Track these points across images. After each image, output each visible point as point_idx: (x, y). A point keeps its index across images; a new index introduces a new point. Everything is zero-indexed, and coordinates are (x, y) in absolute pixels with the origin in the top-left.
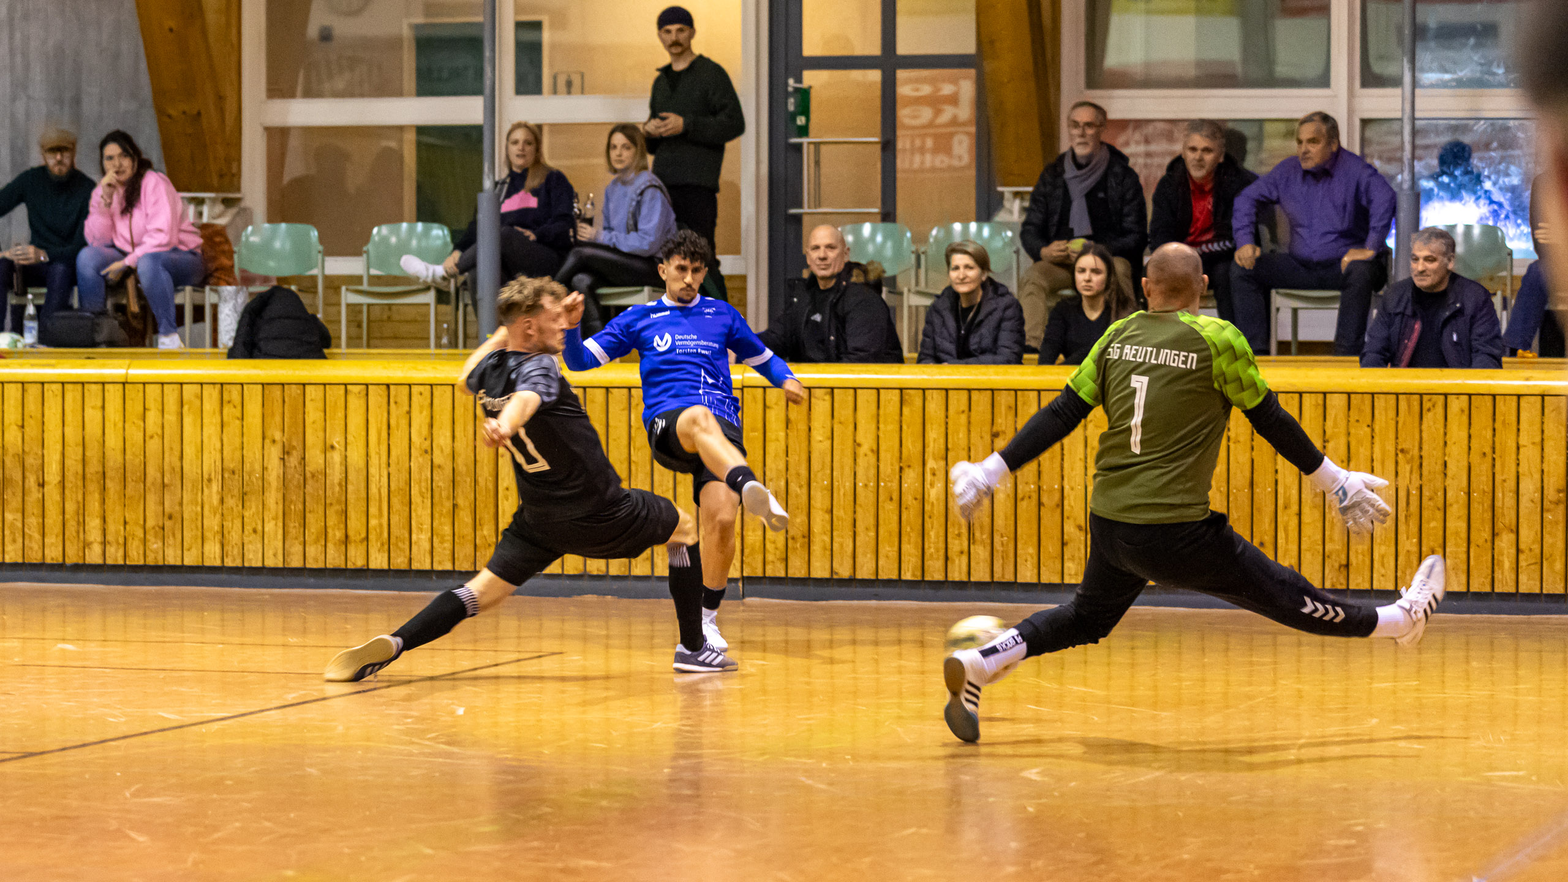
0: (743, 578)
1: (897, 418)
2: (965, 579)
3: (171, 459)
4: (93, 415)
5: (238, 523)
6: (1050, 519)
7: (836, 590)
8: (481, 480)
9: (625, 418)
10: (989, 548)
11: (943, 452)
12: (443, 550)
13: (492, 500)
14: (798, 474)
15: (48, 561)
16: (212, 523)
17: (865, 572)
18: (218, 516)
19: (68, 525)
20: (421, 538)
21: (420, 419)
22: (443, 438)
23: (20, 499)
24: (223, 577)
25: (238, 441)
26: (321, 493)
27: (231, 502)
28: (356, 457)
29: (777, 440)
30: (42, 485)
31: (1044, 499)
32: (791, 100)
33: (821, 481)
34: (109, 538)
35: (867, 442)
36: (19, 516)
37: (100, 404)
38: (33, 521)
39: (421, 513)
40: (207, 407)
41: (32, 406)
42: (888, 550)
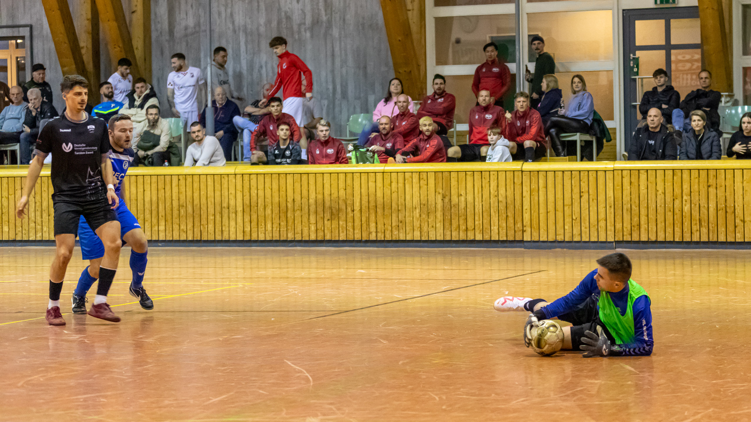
0: (615, 242)
1: (672, 180)
2: (698, 240)
3: (401, 200)
4: (372, 184)
5: (426, 224)
6: (730, 217)
7: (650, 245)
8: (517, 207)
9: (570, 182)
10: (707, 229)
11: (689, 193)
12: (503, 232)
13: (521, 214)
14: (635, 202)
15: (356, 239)
16: (417, 224)
17: (661, 238)
18: (419, 222)
19: (363, 226)
20: (495, 228)
21: (493, 184)
22: (502, 191)
23: (345, 216)
24: (421, 244)
25: (426, 193)
26: (457, 212)
27: (424, 216)
28: (470, 198)
29: (627, 189)
30: (353, 211)
31: (728, 210)
32: (632, 62)
33: (643, 205)
34: (378, 230)
35: (661, 190)
36: (345, 223)
37: (374, 180)
38: (350, 224)
39: (495, 219)
40: (414, 181)
41: (349, 182)
42: (669, 230)
